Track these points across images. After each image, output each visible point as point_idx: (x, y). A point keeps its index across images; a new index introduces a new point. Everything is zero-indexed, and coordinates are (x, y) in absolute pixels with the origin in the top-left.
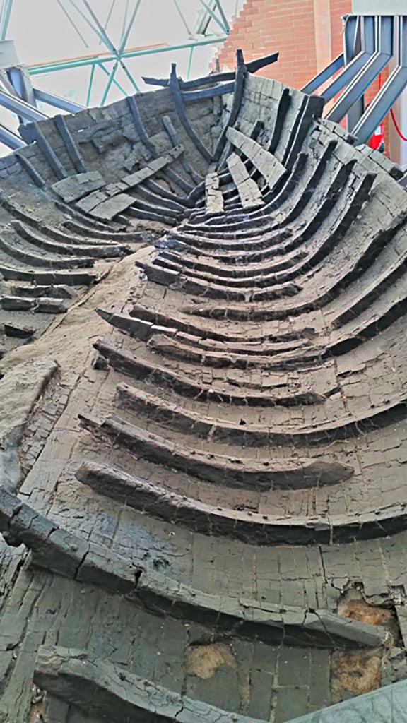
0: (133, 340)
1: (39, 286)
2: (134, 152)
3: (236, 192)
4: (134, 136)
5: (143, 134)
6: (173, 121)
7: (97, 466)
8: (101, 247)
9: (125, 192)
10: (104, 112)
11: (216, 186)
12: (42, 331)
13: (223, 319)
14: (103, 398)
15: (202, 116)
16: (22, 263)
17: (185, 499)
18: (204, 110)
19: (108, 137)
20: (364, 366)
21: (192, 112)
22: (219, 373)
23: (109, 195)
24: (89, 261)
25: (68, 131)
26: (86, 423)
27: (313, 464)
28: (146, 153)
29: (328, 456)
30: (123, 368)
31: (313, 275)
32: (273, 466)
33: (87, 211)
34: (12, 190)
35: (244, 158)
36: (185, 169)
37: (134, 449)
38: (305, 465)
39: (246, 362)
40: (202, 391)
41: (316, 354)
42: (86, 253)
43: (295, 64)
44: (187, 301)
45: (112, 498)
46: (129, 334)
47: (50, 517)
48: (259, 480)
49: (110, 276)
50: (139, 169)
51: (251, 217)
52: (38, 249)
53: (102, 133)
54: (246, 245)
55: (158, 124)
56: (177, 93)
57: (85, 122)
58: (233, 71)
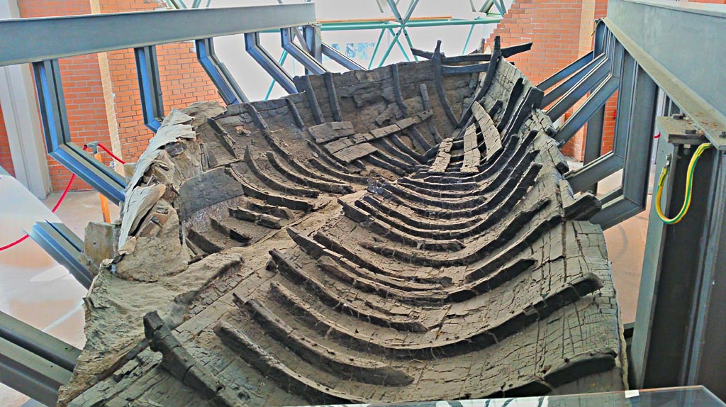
0: (308, 257)
1: (268, 205)
2: (387, 110)
3: (462, 158)
4: (391, 97)
5: (399, 97)
6: (429, 89)
7: (227, 325)
8: (329, 183)
9: (370, 141)
10: (368, 75)
11: (448, 149)
12: (257, 239)
13: (391, 257)
14: (261, 289)
15: (458, 88)
16: (265, 185)
17: (278, 363)
18: (460, 82)
19: (368, 95)
20: (467, 312)
21: (450, 83)
22: (362, 295)
23: (355, 143)
24: (315, 192)
25: (333, 86)
26: (237, 300)
27: (383, 367)
28: (398, 113)
29: (404, 368)
30: (286, 273)
31: (478, 238)
32: (355, 362)
33: (332, 152)
34: (276, 126)
35: (478, 130)
36: (430, 130)
37: (264, 325)
38: (378, 367)
39: (386, 292)
40: (339, 304)
41: (440, 297)
42: (317, 186)
43: (558, 52)
44: (369, 238)
45: (232, 349)
46: (306, 251)
47: (186, 347)
48: (344, 370)
49: (326, 208)
50: (389, 125)
51: (464, 181)
52: (281, 176)
53: (362, 91)
54: (445, 203)
55: (415, 89)
56: (438, 66)
57: (350, 80)
58: (490, 53)
